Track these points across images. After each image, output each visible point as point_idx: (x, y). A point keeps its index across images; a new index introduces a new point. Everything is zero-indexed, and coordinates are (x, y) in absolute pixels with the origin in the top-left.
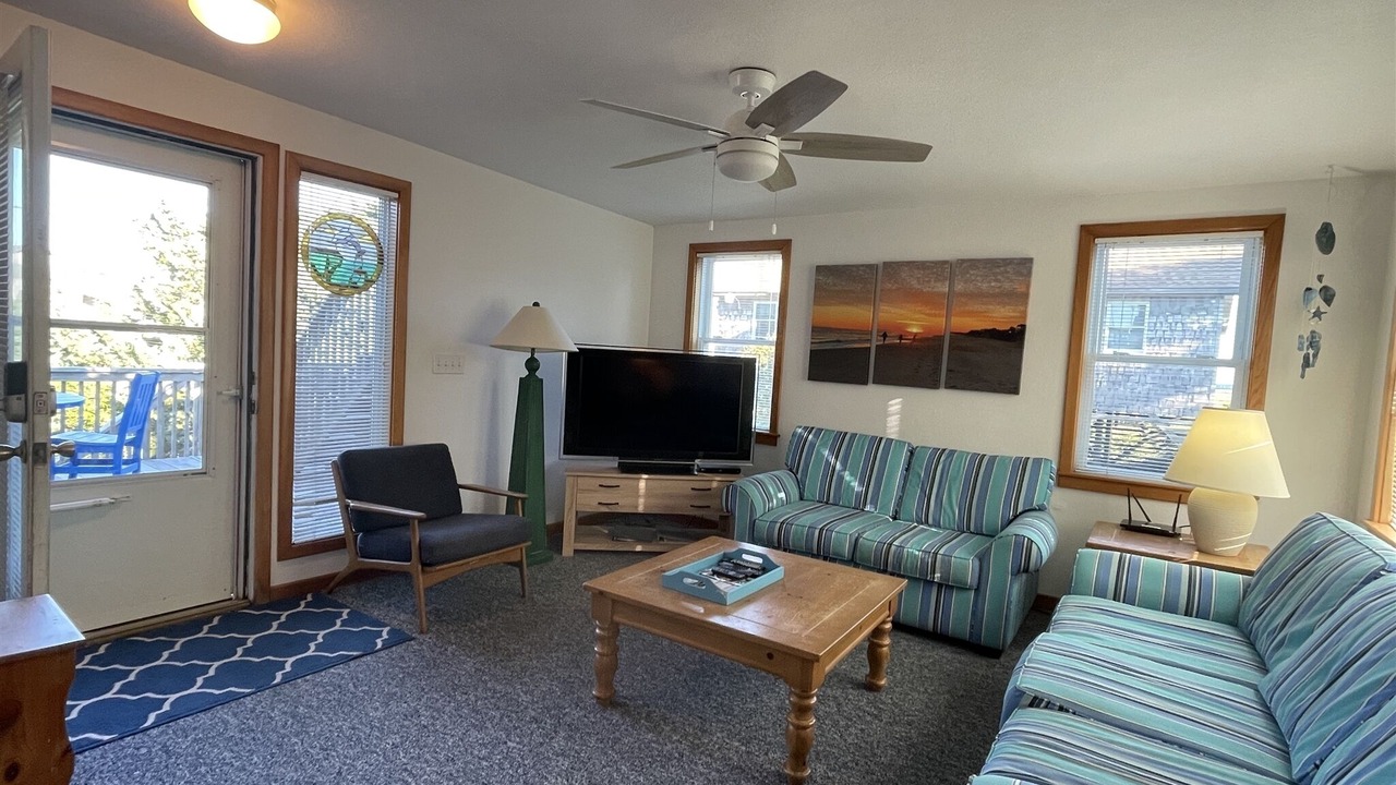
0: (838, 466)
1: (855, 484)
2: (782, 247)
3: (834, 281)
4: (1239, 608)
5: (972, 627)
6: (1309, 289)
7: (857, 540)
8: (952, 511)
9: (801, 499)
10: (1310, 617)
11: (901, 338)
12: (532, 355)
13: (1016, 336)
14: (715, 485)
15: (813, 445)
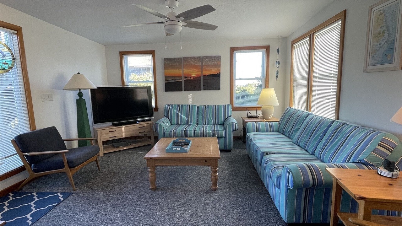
0: (180, 114)
1: (186, 118)
2: (152, 53)
3: (169, 62)
4: (279, 129)
5: (225, 146)
6: (277, 62)
7: (195, 131)
8: (211, 120)
9: (171, 125)
10: (297, 126)
11: (190, 78)
12: (80, 91)
13: (218, 76)
14: (145, 125)
15: (171, 109)
